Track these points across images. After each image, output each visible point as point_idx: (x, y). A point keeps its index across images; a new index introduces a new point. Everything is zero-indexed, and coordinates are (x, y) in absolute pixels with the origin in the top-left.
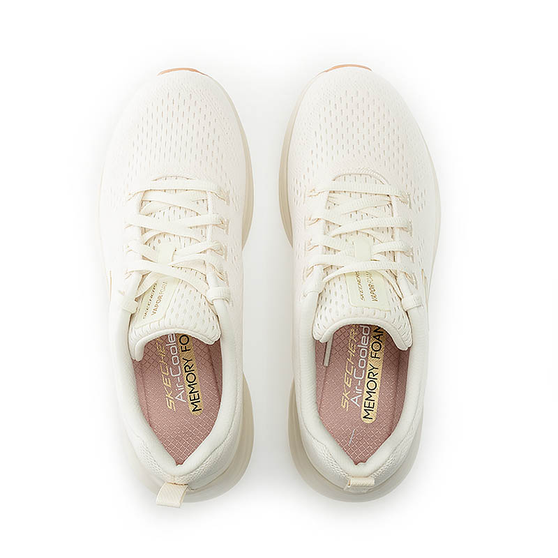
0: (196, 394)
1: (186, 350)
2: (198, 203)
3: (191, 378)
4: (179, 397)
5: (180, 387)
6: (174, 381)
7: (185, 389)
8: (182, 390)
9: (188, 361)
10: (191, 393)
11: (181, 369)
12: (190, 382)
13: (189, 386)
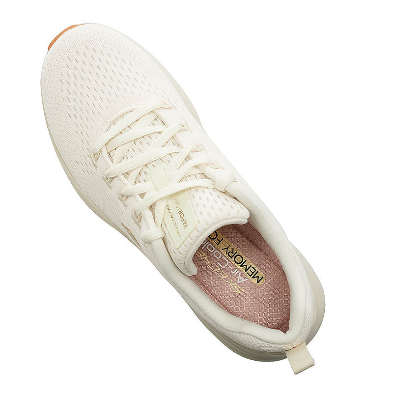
0: (251, 268)
1: (220, 242)
2: (153, 124)
3: (239, 259)
4: (240, 280)
5: (236, 272)
6: (227, 270)
7: (240, 271)
8: (238, 273)
9: (227, 248)
10: (246, 270)
11: (226, 258)
12: (240, 263)
13: (241, 266)
